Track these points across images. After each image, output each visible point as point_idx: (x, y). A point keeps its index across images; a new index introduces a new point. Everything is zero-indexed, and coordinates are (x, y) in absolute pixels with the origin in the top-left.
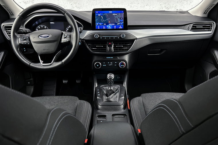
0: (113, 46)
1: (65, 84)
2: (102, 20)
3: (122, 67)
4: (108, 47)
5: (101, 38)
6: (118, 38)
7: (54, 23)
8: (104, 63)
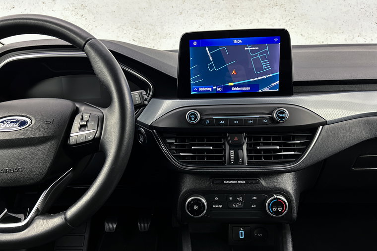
0: (245, 147)
2: (211, 67)
3: (277, 213)
4: (230, 149)
5: (208, 122)
6: (265, 121)
8: (216, 199)
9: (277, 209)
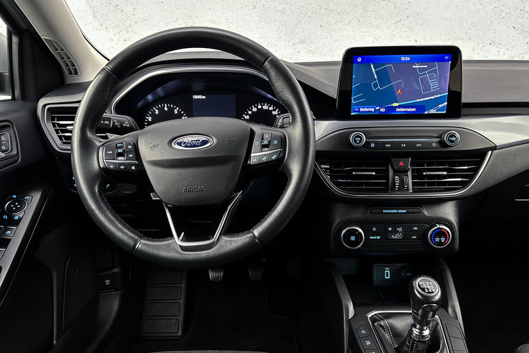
0: (410, 173)
1: (215, 282)
2: (375, 85)
3: (440, 243)
4: (394, 176)
5: (373, 145)
6: (434, 145)
7: (204, 97)
8: (374, 229)
9: (440, 240)
